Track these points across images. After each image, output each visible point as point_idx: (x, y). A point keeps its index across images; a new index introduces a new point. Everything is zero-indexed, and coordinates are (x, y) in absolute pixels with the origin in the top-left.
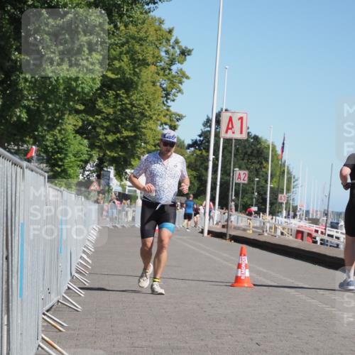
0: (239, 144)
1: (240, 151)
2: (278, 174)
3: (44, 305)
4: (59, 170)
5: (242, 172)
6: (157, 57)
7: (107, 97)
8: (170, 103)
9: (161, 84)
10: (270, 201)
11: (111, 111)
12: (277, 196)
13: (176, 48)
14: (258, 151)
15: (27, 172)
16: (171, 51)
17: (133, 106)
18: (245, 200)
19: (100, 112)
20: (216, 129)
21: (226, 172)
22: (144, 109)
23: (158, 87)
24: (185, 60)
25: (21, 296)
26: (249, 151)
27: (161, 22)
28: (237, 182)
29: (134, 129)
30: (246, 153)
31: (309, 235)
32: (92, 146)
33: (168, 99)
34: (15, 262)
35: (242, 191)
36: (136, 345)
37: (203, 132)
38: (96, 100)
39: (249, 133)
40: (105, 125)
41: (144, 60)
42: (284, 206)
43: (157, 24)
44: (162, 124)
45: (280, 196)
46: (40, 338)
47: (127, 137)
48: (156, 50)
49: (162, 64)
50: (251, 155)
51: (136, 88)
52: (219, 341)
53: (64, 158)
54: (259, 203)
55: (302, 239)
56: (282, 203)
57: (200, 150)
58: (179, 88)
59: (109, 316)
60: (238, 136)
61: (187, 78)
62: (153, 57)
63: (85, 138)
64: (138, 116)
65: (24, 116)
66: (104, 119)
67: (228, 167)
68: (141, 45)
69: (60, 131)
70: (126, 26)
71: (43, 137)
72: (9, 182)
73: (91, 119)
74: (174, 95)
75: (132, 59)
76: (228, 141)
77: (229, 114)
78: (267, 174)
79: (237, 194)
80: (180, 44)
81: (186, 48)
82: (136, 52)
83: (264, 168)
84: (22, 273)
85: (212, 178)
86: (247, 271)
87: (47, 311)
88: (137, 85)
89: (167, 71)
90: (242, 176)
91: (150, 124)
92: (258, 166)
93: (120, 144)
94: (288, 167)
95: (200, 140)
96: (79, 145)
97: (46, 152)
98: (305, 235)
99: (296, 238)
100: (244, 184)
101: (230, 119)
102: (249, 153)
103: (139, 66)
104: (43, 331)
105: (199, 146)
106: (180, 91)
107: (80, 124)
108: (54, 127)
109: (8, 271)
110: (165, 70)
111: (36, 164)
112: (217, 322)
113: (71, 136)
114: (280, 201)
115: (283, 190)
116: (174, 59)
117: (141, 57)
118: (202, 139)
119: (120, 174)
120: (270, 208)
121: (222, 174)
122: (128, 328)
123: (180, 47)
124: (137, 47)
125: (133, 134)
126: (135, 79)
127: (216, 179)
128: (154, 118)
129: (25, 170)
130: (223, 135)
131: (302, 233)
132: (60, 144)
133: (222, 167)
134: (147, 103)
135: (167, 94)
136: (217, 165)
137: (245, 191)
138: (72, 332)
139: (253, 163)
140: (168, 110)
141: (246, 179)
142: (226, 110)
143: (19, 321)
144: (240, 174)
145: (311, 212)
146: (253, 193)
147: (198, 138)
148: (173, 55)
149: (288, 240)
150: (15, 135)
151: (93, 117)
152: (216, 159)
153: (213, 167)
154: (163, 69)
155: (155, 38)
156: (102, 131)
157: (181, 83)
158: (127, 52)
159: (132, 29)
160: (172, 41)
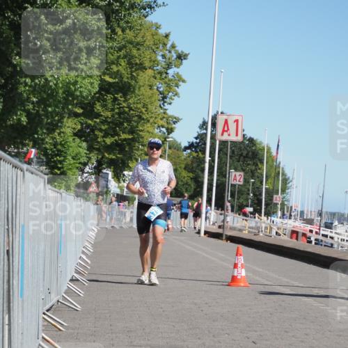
0: (235, 146)
1: (236, 153)
2: (273, 175)
3: (44, 305)
4: (59, 172)
5: (238, 174)
6: (154, 62)
7: (105, 100)
8: (167, 106)
9: (158, 88)
10: (265, 201)
11: (109, 114)
12: (272, 197)
13: (173, 52)
14: (253, 153)
15: (28, 175)
16: (168, 55)
17: (131, 109)
18: (241, 201)
19: (98, 115)
20: (212, 131)
21: (222, 174)
22: (141, 112)
23: (155, 91)
24: (181, 64)
25: (22, 296)
26: (245, 153)
27: (158, 27)
28: (233, 183)
29: (132, 132)
30: (241, 155)
31: (304, 235)
32: (90, 149)
33: (165, 102)
34: (16, 263)
35: (237, 192)
36: (135, 343)
37: (199, 135)
38: (94, 104)
39: (244, 135)
40: (103, 128)
41: (141, 64)
42: (279, 206)
43: (154, 28)
44: (159, 127)
45: (275, 196)
46: (40, 337)
47: (125, 140)
48: (153, 55)
49: (159, 67)
50: (247, 156)
51: (133, 92)
52: (215, 339)
53: (64, 161)
54: (255, 204)
55: (297, 239)
56: (277, 204)
57: (196, 152)
58: (176, 91)
59: (108, 315)
60: (233, 138)
61: (184, 81)
62: (150, 61)
63: (84, 141)
64: (136, 118)
66: (103, 122)
67: (224, 169)
68: (139, 49)
69: (59, 134)
70: (123, 31)
71: (43, 140)
72: (10, 185)
73: (90, 122)
74: (171, 98)
75: (130, 64)
76: (224, 143)
77: (225, 117)
78: (262, 175)
79: (233, 196)
80: (177, 49)
81: (182, 52)
82: (133, 57)
83: (259, 169)
84: (22, 273)
85: (208, 180)
86: (243, 270)
87: (48, 311)
88: (134, 89)
89: (164, 75)
90: (238, 178)
91: (148, 127)
92: (254, 168)
93: (118, 146)
94: (283, 168)
95: (196, 143)
96: (78, 147)
97: (46, 154)
98: (300, 235)
99: (291, 238)
100: (239, 185)
101: (226, 122)
102: (244, 154)
103: (136, 70)
104: (43, 330)
105: (196, 147)
106: (176, 94)
107: (79, 127)
108: (54, 130)
109: (9, 271)
110: (162, 74)
111: (36, 167)
112: (214, 321)
113: (71, 139)
114: (275, 201)
115: (278, 190)
116: (170, 63)
117: (138, 61)
118: (198, 141)
119: (118, 176)
120: (265, 209)
121: (218, 176)
122: (127, 327)
123: (176, 52)
124: (135, 52)
125: (130, 137)
126: (133, 83)
127: (213, 180)
128: (151, 120)
129: (26, 172)
130: (219, 137)
131: (297, 233)
132: (59, 147)
133: (218, 169)
134: (145, 106)
135: (164, 98)
136: (214, 167)
137: (240, 192)
138: (72, 331)
139: (249, 164)
140: (164, 113)
141: (242, 180)
142: (222, 113)
143: (20, 321)
144: (235, 175)
145: (305, 212)
146: (249, 194)
147: (195, 141)
148: (169, 59)
149: (284, 240)
150: (15, 138)
151: (92, 120)
152: (212, 161)
153: (209, 169)
154: (160, 73)
155: (152, 43)
156: (101, 134)
157: (178, 87)
158: (125, 57)
159: (130, 34)
160: (169, 46)
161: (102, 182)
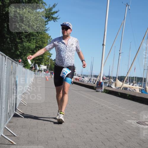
16: (50, 40)
27: (48, 34)
44: (48, 56)
46: (21, 100)
47: (41, 58)
48: (47, 40)
62: (46, 42)
65: (19, 53)
70: (41, 35)
71: (23, 58)
75: (42, 42)
91: (46, 56)
93: (39, 59)
97: (23, 61)
117: (44, 42)
119: (39, 66)
124: (43, 39)
125: (42, 58)
126: (43, 46)
129: (18, 65)
131: (77, 79)
140: (49, 53)
145: (79, 75)
158: (41, 41)
159: (42, 36)
160: (50, 38)
161: (35, 67)
